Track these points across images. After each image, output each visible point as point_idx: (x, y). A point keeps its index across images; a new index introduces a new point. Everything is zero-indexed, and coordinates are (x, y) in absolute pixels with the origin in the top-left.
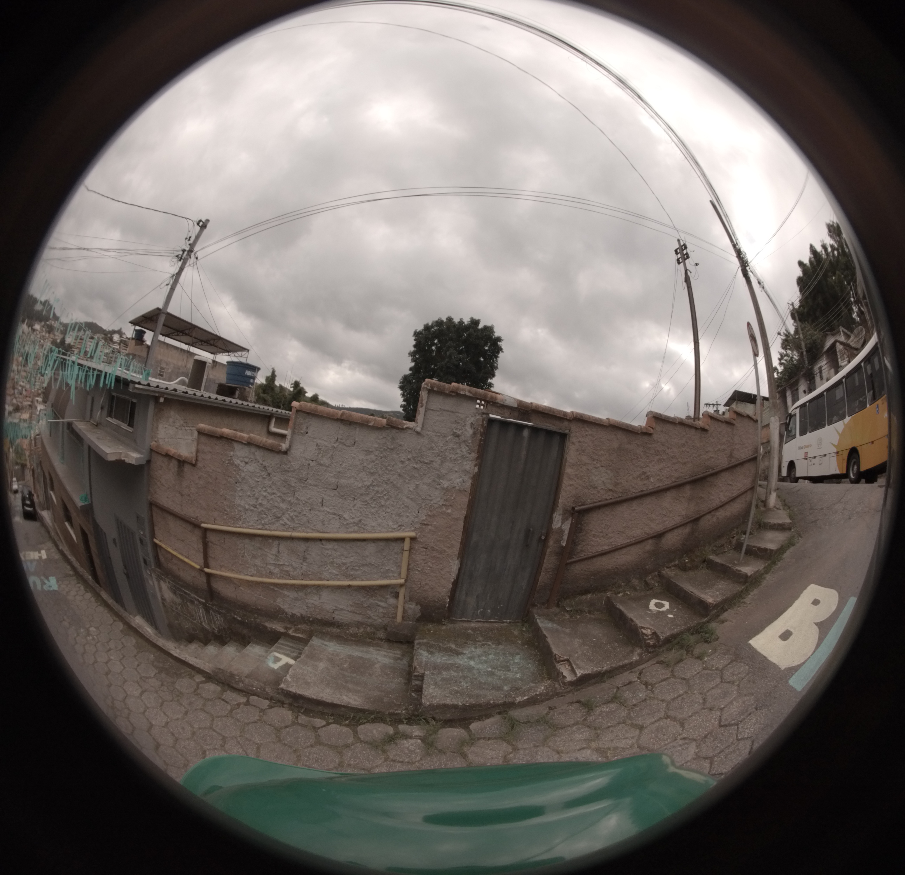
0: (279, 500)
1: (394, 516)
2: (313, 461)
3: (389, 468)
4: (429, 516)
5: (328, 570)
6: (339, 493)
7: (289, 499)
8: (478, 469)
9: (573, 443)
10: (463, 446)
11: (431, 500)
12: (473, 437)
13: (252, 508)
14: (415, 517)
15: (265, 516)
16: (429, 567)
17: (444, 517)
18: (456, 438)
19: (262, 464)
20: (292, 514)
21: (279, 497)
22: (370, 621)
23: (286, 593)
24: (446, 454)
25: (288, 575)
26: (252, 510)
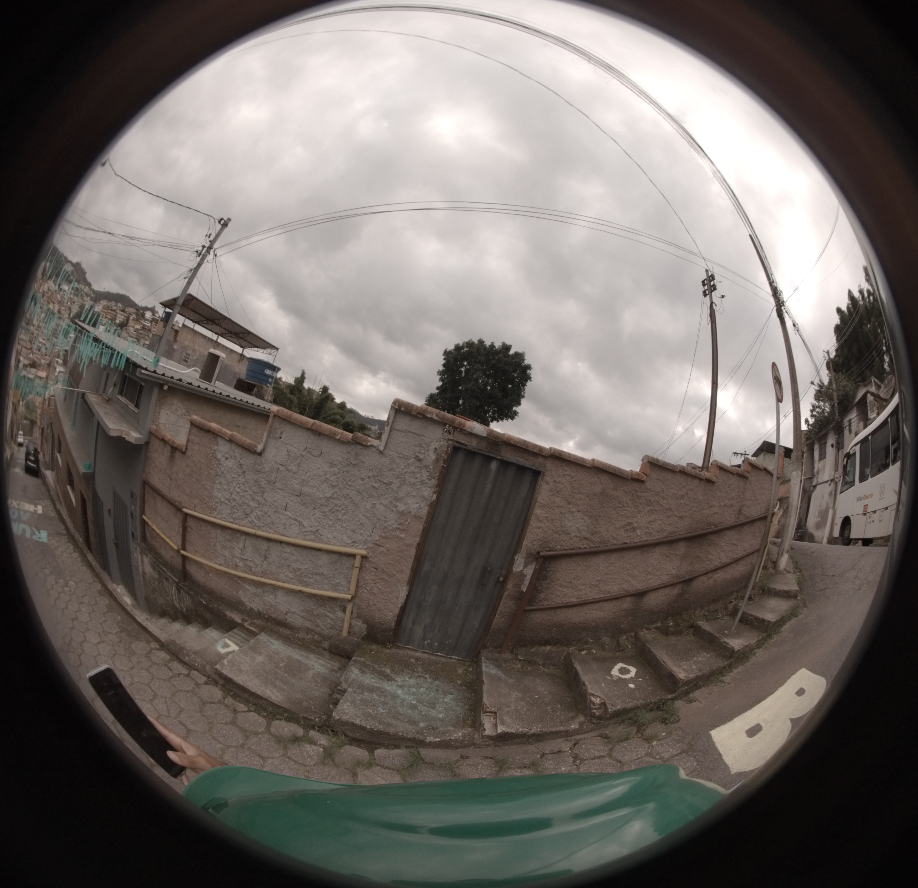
0: (249, 497)
1: (349, 531)
2: (282, 465)
3: (349, 483)
4: (383, 537)
5: (284, 573)
6: (302, 501)
7: (258, 499)
8: (437, 497)
9: (547, 482)
10: (424, 471)
11: (386, 522)
12: (435, 464)
13: (226, 502)
14: (368, 536)
15: (236, 511)
16: (378, 588)
17: (397, 540)
18: (418, 462)
19: (239, 462)
20: (259, 513)
21: (250, 495)
22: (318, 629)
23: (247, 587)
24: (406, 477)
25: (250, 570)
26: (226, 503)
